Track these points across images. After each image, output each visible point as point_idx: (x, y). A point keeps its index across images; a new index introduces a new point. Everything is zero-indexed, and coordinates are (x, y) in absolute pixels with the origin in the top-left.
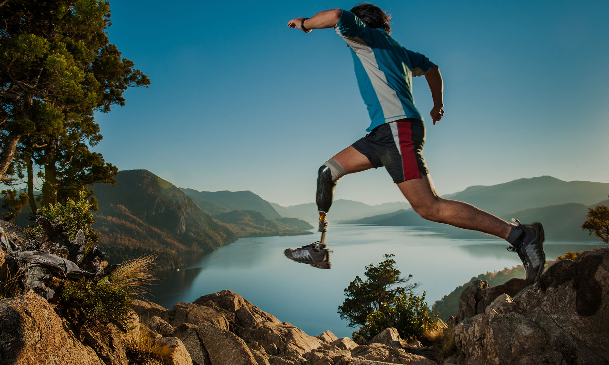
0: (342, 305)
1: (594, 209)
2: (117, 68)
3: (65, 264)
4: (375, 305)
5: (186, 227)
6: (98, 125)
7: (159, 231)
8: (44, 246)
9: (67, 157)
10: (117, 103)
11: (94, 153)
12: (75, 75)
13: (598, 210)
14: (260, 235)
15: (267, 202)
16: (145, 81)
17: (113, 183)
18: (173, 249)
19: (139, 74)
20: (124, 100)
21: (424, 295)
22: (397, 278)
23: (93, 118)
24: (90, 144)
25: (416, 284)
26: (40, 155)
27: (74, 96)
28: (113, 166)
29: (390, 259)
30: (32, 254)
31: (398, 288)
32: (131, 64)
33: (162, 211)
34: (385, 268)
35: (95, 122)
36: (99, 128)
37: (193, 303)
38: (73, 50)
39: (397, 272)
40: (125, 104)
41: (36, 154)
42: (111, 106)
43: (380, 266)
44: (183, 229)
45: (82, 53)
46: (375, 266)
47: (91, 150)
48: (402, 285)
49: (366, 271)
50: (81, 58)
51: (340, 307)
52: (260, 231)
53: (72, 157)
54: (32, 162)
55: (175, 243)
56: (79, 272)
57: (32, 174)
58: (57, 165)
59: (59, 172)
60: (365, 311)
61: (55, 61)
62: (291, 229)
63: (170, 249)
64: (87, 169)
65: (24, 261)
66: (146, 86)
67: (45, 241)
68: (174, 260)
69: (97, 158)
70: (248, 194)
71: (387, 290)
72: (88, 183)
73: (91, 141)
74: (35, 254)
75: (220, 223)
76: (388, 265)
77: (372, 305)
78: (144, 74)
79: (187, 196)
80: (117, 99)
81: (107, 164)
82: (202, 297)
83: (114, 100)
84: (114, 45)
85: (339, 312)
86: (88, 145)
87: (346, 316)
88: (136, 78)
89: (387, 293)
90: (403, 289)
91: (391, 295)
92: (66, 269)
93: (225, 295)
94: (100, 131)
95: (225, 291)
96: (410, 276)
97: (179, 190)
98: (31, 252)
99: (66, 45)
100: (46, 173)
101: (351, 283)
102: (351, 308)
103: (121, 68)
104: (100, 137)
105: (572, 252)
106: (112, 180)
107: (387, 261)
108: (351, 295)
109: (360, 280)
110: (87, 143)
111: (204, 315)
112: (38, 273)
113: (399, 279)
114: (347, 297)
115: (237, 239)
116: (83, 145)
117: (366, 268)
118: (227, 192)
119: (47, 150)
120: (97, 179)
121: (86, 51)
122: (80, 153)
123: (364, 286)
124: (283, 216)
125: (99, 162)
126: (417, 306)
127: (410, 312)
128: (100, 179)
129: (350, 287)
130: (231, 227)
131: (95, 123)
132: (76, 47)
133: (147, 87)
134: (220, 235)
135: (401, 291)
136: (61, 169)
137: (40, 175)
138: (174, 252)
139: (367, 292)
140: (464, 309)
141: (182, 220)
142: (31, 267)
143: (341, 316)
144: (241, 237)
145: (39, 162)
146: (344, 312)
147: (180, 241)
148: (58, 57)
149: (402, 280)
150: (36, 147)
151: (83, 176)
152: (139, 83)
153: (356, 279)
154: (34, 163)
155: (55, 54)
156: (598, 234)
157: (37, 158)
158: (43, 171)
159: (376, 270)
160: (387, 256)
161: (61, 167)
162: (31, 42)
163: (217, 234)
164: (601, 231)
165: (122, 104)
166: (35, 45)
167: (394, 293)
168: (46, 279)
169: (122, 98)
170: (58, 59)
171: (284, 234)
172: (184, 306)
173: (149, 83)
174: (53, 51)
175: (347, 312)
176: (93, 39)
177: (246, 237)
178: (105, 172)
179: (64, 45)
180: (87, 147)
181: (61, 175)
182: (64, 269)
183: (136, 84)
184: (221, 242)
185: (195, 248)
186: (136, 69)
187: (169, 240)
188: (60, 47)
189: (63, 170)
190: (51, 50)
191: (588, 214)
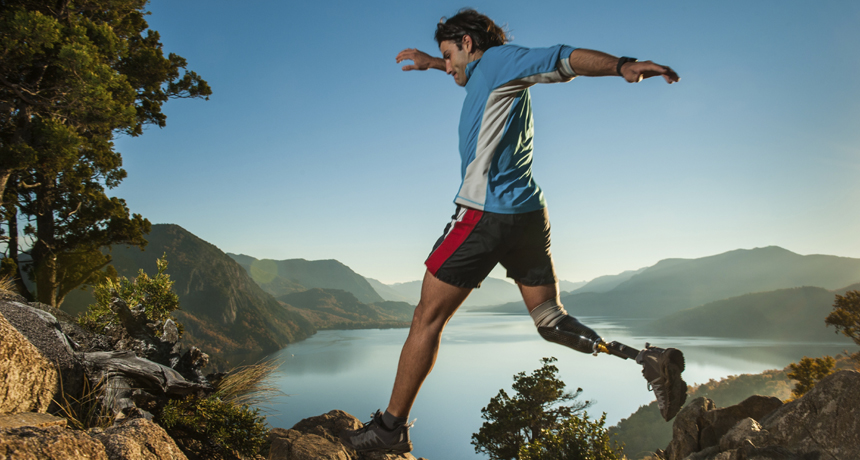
0: (478, 432)
1: (844, 295)
2: (160, 68)
3: (163, 373)
4: (526, 432)
5: (237, 313)
6: (119, 155)
7: (196, 319)
8: (121, 344)
9: (73, 204)
10: (153, 122)
11: (113, 199)
12: (104, 78)
13: (849, 298)
14: (351, 327)
15: (362, 278)
16: (203, 90)
17: (142, 244)
18: (216, 347)
19: (195, 78)
20: (165, 117)
21: (604, 418)
22: (560, 393)
23: (111, 144)
24: (108, 184)
25: (587, 402)
26: (28, 200)
27: (101, 109)
28: (143, 219)
29: (550, 364)
30: (109, 356)
31: (561, 408)
32: (183, 63)
33: (201, 289)
34: (542, 377)
35: (115, 150)
36: (120, 160)
37: (294, 428)
38: (97, 38)
39: (561, 385)
40: (166, 123)
41: (21, 198)
42: (143, 126)
43: (536, 375)
44: (232, 316)
45: (109, 43)
46: (528, 374)
47: (109, 193)
48: (568, 404)
49: (515, 382)
50: (107, 51)
51: (475, 435)
52: (350, 321)
53: (80, 204)
54: (16, 210)
55: (221, 337)
56: (186, 385)
57: (16, 229)
58: (56, 216)
59: (58, 227)
60: (511, 441)
61: (72, 55)
62: (396, 318)
63: (213, 346)
64: (102, 222)
65: (97, 367)
66: (205, 97)
67: (123, 336)
68: (218, 363)
69: (118, 205)
70: (333, 265)
71: (545, 410)
72: (104, 244)
73: (108, 180)
74: (114, 357)
75: (291, 308)
76: (547, 374)
77: (522, 432)
78: (203, 78)
79: (239, 266)
80: (153, 115)
81: (134, 215)
82: (304, 420)
83: (148, 117)
84: (156, 33)
85: (473, 443)
86: (104, 186)
87: (483, 448)
88: (189, 84)
89: (544, 415)
90: (569, 409)
91: (550, 419)
92: (166, 380)
93: (339, 418)
94: (123, 163)
95: (335, 411)
96: (580, 390)
97: (228, 257)
98: (107, 354)
99: (86, 29)
100: (39, 228)
101: (492, 400)
102: (490, 437)
103: (167, 68)
104: (123, 174)
105: (810, 358)
106: (141, 240)
107: (546, 368)
108: (492, 418)
109: (505, 396)
110: (102, 182)
111: (315, 447)
112: (121, 386)
113: (563, 395)
114: (486, 421)
115: (315, 333)
116: (96, 185)
117: (515, 378)
118: (301, 262)
119: (40, 192)
120: (118, 238)
121: (116, 40)
122: (91, 198)
123: (512, 404)
124: (386, 299)
125: (121, 212)
126: (594, 434)
127: (584, 444)
128: (124, 238)
129: (490, 406)
130: (306, 314)
131: (115, 152)
132: (100, 33)
133: (207, 99)
134: (290, 325)
135: (565, 412)
136: (60, 222)
137: (28, 230)
138: (218, 350)
139: (516, 414)
140: (680, 439)
141: (232, 301)
142: (111, 377)
143: (476, 449)
144: (321, 329)
145: (27, 211)
146: (480, 442)
147: (228, 335)
148: (77, 48)
149: (567, 396)
150: (23, 186)
151: (96, 232)
152: (193, 93)
153: (499, 396)
154: (19, 212)
155: (72, 43)
156: (848, 333)
157: (24, 204)
158: (34, 224)
159: (529, 380)
160: (546, 360)
161: (60, 219)
162: (34, 23)
163: (284, 325)
164: (852, 328)
165: (162, 124)
166: (40, 29)
167: (555, 414)
168: (137, 395)
169: (161, 115)
170: (77, 52)
171: (387, 326)
172: (282, 434)
173: (210, 93)
174: (67, 39)
175: (486, 443)
176: (124, 22)
177: (329, 329)
178: (132, 228)
179: (84, 30)
180: (102, 189)
181: (62, 231)
182: (163, 380)
183: (188, 94)
184: (290, 337)
185: (251, 344)
186: (190, 71)
187: (211, 333)
188: (78, 33)
189: (64, 224)
190: (64, 37)
191: (834, 303)
